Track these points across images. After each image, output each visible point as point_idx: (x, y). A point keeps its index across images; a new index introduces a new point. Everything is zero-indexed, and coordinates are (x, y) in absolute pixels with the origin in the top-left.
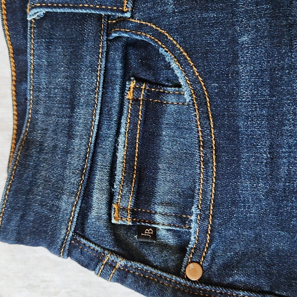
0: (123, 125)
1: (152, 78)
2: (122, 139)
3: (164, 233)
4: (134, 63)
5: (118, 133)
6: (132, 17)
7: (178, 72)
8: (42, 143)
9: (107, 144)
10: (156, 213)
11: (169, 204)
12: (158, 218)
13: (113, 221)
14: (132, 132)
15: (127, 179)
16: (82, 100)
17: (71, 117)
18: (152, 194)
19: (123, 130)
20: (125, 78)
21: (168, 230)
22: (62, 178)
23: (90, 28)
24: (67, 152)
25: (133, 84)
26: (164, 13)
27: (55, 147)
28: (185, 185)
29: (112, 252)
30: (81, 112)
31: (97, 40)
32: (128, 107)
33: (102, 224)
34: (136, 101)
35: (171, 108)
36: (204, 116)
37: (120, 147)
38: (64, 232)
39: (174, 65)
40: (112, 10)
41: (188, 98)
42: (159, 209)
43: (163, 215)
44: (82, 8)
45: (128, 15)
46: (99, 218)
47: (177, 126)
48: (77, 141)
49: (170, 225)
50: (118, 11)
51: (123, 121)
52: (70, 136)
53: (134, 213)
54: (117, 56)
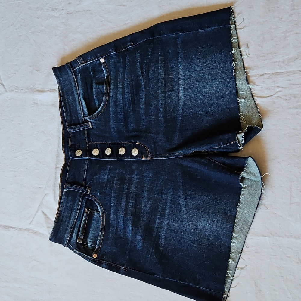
0: (83, 218)
1: (92, 208)
2: (83, 222)
3: (89, 246)
4: (88, 204)
5: (82, 220)
6: (90, 194)
7: (99, 208)
8: (62, 220)
9: (79, 222)
10: (88, 241)
11: (92, 239)
12: (88, 242)
13: (78, 242)
14: (85, 220)
15: (83, 232)
16: (74, 211)
17: (71, 214)
18: (88, 236)
19: (83, 219)
20: (85, 207)
21: (90, 245)
22: (66, 229)
23: (78, 195)
24: (69, 223)
25: (87, 209)
26: (97, 195)
27: (66, 221)
28: (96, 235)
29: (76, 249)
30: (73, 214)
31: (80, 197)
32: (85, 214)
33: (75, 241)
34: (87, 213)
35: (95, 216)
36: (103, 219)
37: (82, 223)
38: (65, 242)
39: (98, 207)
40: (85, 192)
41: (100, 214)
42: (89, 240)
43: (90, 241)
44: (78, 190)
45: (89, 194)
46: (74, 240)
47: (96, 220)
48: (71, 220)
49: (91, 244)
50: (86, 192)
51: (84, 218)
52: (70, 219)
53: (83, 240)
54: (84, 202)
